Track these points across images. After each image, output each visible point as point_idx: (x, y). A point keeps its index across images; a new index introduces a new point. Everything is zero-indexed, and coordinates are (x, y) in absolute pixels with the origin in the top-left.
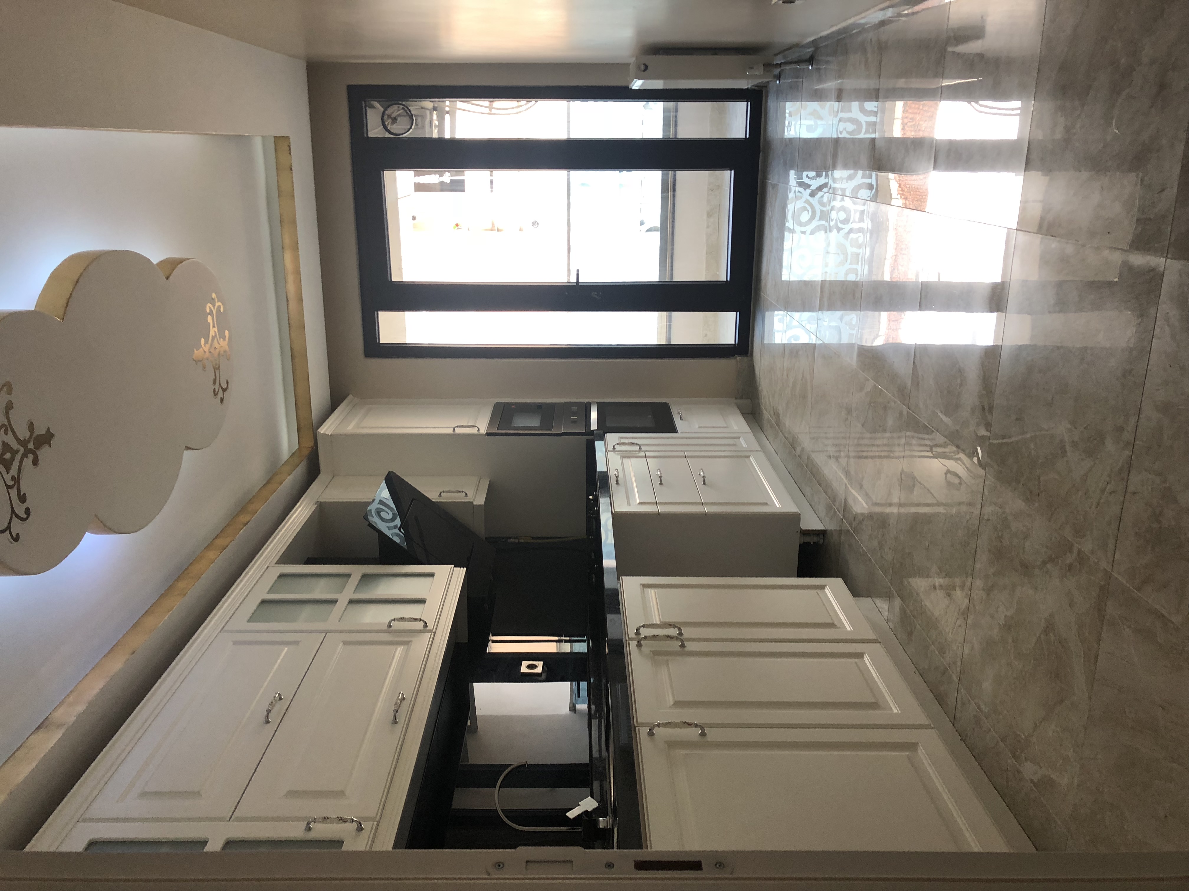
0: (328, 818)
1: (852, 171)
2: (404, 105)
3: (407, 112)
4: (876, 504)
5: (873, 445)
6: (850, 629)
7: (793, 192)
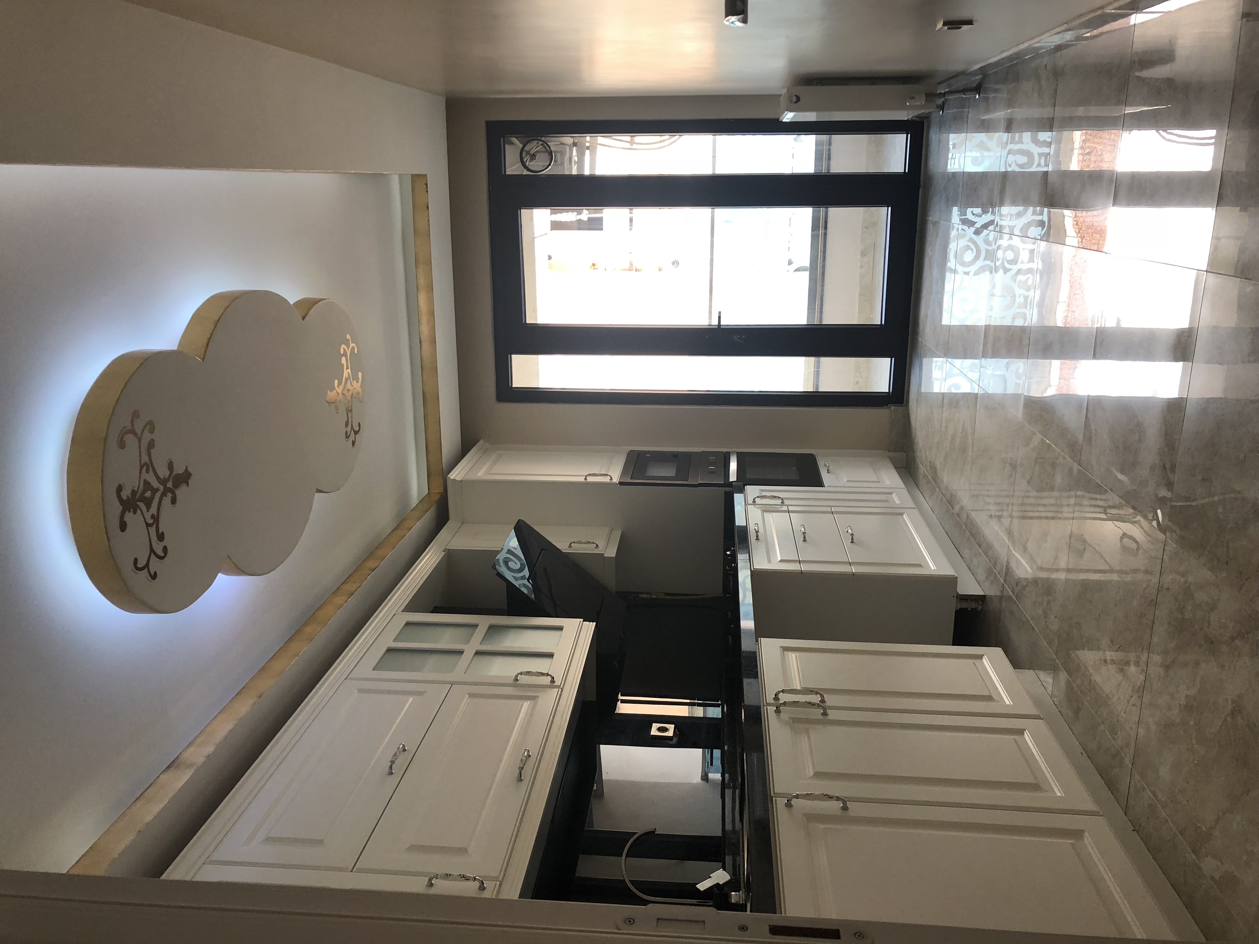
0: (450, 875)
1: (1021, 208)
2: (544, 142)
3: (546, 148)
4: (1041, 569)
5: (1039, 505)
6: (1009, 703)
7: (955, 229)
